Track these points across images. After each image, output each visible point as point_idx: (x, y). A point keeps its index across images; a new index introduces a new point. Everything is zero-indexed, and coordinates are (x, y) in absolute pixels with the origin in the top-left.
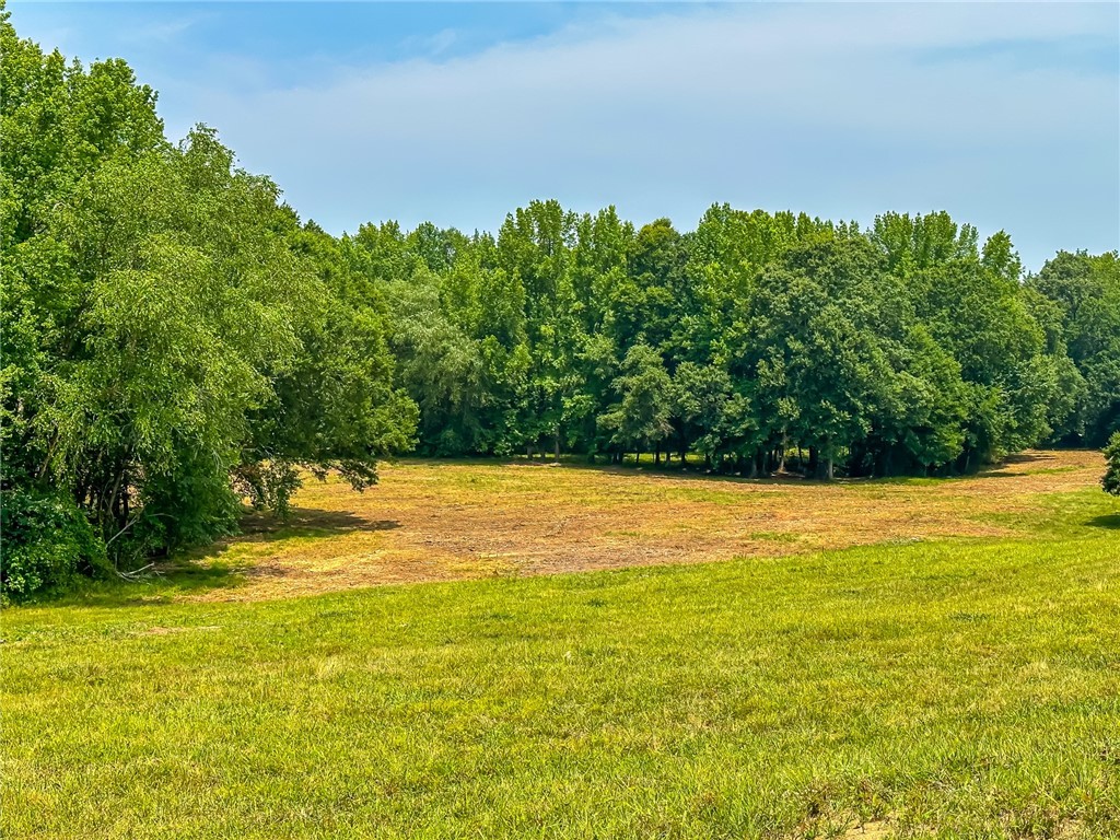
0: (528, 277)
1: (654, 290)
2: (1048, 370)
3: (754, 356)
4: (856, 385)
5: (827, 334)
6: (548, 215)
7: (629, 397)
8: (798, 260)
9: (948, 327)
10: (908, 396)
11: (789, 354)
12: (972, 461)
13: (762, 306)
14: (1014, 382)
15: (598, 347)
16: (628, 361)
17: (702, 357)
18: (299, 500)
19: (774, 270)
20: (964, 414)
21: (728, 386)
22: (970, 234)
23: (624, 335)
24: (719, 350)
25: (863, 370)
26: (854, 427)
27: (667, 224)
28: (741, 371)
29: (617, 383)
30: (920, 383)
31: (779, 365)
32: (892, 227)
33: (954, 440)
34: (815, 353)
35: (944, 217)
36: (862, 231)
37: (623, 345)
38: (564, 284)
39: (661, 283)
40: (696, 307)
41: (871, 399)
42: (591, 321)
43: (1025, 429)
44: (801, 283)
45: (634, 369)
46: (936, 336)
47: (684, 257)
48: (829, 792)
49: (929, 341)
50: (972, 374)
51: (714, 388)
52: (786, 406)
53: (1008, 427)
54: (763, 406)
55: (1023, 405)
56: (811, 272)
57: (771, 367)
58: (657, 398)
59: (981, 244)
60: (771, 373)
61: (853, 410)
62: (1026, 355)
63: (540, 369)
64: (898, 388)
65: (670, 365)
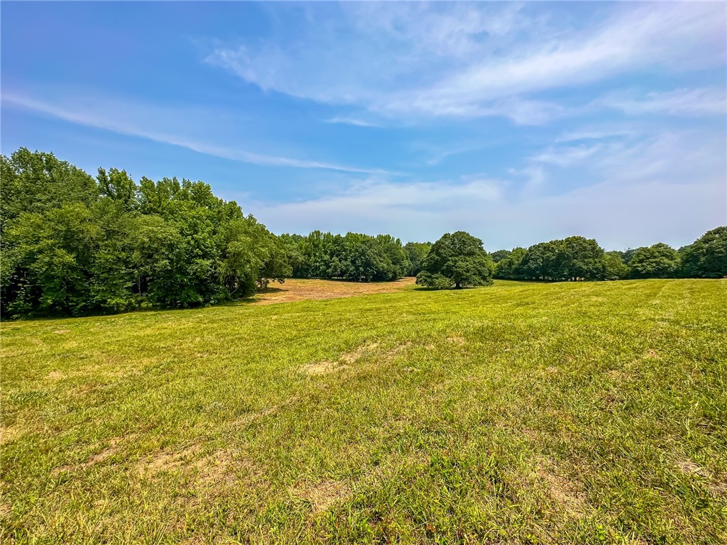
0: (314, 244)
2: (406, 263)
3: (355, 259)
4: (373, 265)
5: (369, 256)
6: (318, 233)
7: (332, 267)
8: (363, 242)
9: (389, 255)
10: (383, 267)
11: (362, 259)
12: (394, 279)
13: (357, 250)
14: (401, 265)
15: (327, 257)
16: (332, 260)
17: (346, 260)
18: (269, 286)
19: (359, 244)
20: (392, 270)
21: (351, 265)
22: (393, 238)
23: (332, 255)
24: (349, 258)
25: (375, 262)
26: (373, 272)
27: (340, 235)
28: (353, 262)
29: (330, 264)
30: (385, 265)
31: (360, 261)
32: (380, 237)
33: (390, 275)
34: (366, 259)
35: (389, 235)
36: (375, 237)
37: (331, 257)
38: (321, 245)
39: (338, 246)
40: (345, 250)
41: (376, 268)
42: (326, 253)
43: (403, 273)
44: (364, 246)
45: (333, 262)
46: (387, 256)
47: (343, 241)
48: (367, 338)
50: (393, 263)
51: (348, 265)
52: (361, 269)
53: (400, 273)
54: (357, 268)
55: (402, 269)
56: (366, 245)
58: (338, 267)
59: (395, 240)
60: (358, 262)
61: (373, 270)
62: (403, 260)
63: (316, 261)
64: (381, 266)
65: (340, 261)
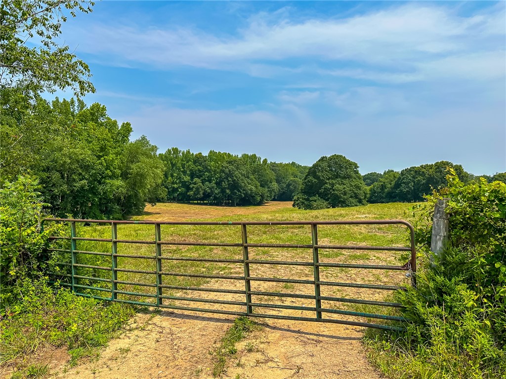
0: (172, 163)
1: (199, 167)
2: (275, 186)
3: (221, 181)
4: (241, 187)
5: (236, 177)
6: (176, 151)
7: (194, 189)
8: (230, 162)
9: (257, 176)
10: (251, 190)
11: (228, 181)
12: (260, 203)
13: (223, 172)
14: (269, 187)
15: (187, 178)
16: (194, 181)
17: (210, 181)
19: (225, 164)
20: (261, 194)
21: (215, 187)
22: (260, 159)
23: (192, 176)
24: (214, 180)
25: (243, 184)
26: (241, 195)
27: (201, 154)
28: (218, 184)
29: (191, 186)
30: (253, 187)
31: (226, 183)
32: (245, 156)
33: (259, 199)
34: (234, 181)
35: (255, 155)
36: (239, 157)
37: (192, 178)
38: (179, 165)
39: (200, 166)
40: (209, 171)
41: (244, 190)
42: (184, 172)
43: (271, 197)
44: (231, 167)
45: (195, 183)
46: (255, 178)
47: (205, 161)
49: (254, 179)
50: (261, 186)
51: (213, 187)
52: (228, 191)
53: (268, 196)
54: (223, 191)
55: (270, 192)
56: (232, 165)
57: (225, 183)
58: (200, 189)
59: (262, 161)
60: (225, 184)
61: (241, 192)
62: (271, 182)
63: (173, 183)
64: (249, 188)
65: (203, 183)
